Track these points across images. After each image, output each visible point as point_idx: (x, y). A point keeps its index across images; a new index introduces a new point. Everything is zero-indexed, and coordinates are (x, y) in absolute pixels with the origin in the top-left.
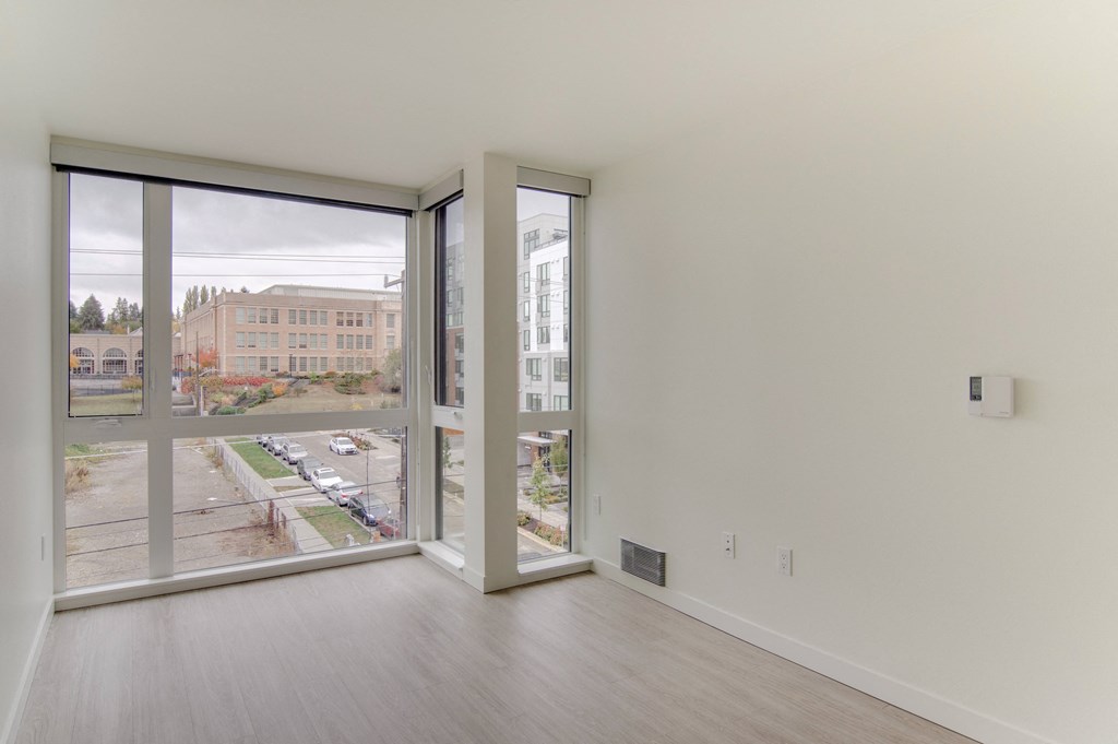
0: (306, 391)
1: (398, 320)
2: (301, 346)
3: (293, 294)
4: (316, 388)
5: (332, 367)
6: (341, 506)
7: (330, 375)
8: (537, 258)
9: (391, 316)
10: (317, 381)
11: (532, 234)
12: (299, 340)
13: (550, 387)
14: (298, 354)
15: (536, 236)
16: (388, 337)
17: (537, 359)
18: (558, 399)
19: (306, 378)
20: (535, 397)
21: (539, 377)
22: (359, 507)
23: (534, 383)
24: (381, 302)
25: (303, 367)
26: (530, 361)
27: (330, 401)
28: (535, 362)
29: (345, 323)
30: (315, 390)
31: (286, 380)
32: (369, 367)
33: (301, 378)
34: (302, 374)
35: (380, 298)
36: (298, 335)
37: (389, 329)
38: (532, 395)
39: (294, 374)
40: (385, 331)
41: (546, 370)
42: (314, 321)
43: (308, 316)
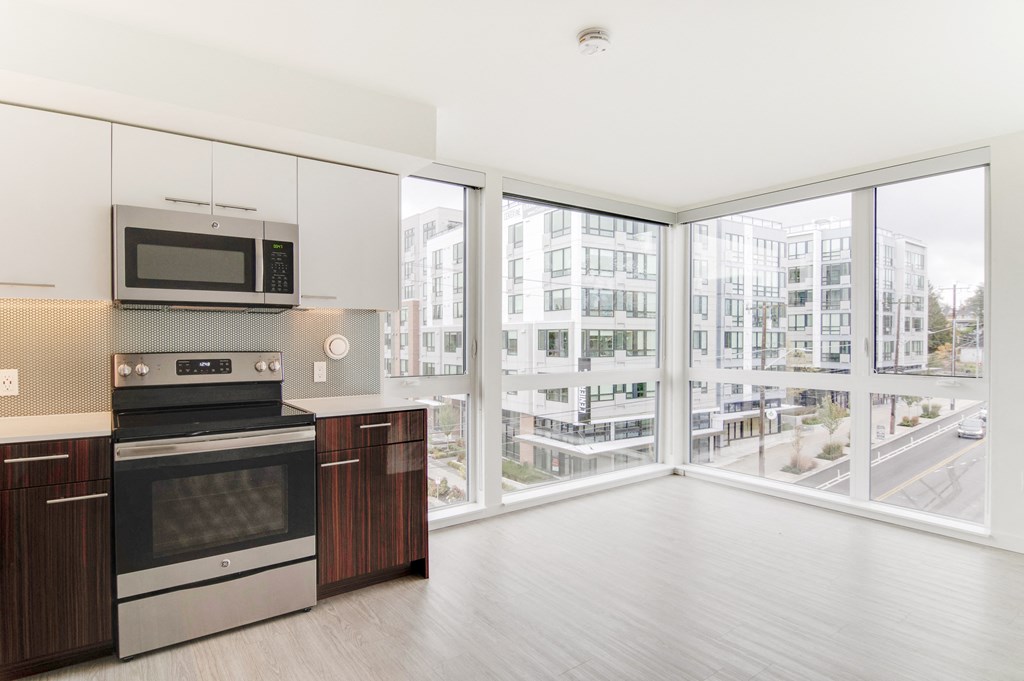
8: (433, 244)
11: (430, 225)
13: (441, 356)
15: (433, 228)
17: (431, 333)
18: (447, 367)
20: (429, 366)
21: (433, 348)
23: (429, 353)
26: (426, 334)
28: (429, 335)
38: (427, 364)
41: (439, 342)
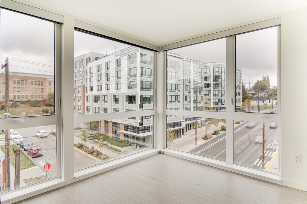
0: (19, 106)
1: (53, 84)
2: (18, 92)
3: (15, 75)
4: (23, 105)
5: (29, 98)
6: (17, 144)
7: (29, 101)
8: (90, 65)
9: (50, 82)
10: (24, 102)
11: (89, 58)
12: (17, 90)
13: (92, 104)
14: (17, 94)
15: (90, 59)
16: (49, 89)
17: (89, 96)
18: (95, 108)
19: (19, 101)
20: (88, 107)
22: (22, 145)
23: (88, 103)
24: (47, 78)
25: (19, 98)
27: (27, 109)
28: (88, 97)
29: (34, 84)
30: (22, 105)
31: (12, 102)
32: (42, 98)
33: (18, 101)
34: (18, 100)
35: (46, 77)
36: (17, 88)
37: (50, 86)
38: (87, 107)
39: (15, 100)
40: (48, 87)
41: (92, 99)
42: (23, 83)
43: (21, 82)
